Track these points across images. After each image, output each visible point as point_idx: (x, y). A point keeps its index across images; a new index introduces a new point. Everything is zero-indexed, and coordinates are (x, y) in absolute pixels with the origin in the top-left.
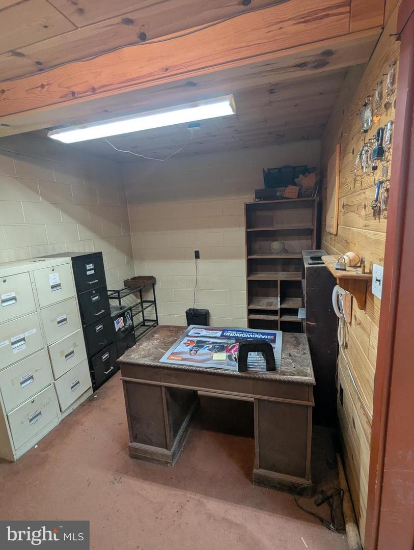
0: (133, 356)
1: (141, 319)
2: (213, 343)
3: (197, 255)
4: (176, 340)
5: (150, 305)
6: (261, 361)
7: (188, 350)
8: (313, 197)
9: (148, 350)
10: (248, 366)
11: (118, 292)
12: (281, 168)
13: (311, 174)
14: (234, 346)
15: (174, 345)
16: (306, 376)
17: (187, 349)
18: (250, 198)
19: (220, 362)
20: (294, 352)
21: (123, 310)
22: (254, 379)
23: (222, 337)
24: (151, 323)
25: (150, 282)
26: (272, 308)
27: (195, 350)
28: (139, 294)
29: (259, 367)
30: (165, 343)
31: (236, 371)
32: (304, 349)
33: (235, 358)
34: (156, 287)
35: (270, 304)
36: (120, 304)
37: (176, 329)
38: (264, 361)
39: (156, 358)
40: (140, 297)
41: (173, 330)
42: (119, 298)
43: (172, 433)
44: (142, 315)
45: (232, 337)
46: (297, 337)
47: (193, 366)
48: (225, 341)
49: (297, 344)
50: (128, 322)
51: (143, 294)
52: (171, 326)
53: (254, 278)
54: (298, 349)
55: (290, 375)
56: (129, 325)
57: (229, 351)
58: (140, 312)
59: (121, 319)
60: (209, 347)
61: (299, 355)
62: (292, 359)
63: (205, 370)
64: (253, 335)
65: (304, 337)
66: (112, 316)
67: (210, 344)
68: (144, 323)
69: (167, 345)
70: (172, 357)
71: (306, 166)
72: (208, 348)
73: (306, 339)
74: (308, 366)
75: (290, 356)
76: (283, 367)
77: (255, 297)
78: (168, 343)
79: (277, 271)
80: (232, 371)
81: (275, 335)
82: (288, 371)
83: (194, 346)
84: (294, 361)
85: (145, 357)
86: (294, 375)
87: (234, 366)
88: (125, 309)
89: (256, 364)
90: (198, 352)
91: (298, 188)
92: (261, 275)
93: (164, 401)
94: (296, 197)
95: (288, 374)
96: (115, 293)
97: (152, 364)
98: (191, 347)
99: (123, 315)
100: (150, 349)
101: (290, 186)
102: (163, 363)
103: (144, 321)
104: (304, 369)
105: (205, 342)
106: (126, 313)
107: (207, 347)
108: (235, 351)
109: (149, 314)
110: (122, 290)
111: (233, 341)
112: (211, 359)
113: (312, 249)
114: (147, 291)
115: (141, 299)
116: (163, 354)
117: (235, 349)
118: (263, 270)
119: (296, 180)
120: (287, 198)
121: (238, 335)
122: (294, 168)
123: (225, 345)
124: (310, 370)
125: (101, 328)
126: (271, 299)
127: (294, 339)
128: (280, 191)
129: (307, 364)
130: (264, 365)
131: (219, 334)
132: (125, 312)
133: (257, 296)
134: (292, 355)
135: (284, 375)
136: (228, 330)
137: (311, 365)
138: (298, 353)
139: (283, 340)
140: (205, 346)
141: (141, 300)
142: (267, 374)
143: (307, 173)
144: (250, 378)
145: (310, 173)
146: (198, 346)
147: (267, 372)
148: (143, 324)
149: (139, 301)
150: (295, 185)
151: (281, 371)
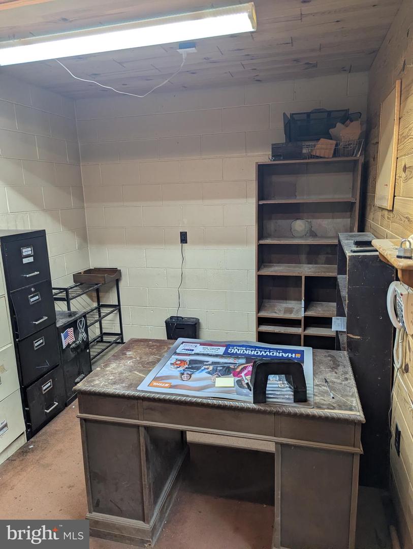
0: (97, 382)
1: (98, 333)
2: (213, 363)
3: (184, 238)
4: (159, 360)
5: (112, 312)
6: (285, 389)
7: (178, 374)
8: (356, 156)
9: (119, 374)
10: (267, 396)
11: (66, 290)
12: (310, 112)
13: (354, 122)
14: (245, 368)
15: (157, 367)
16: (351, 410)
17: (176, 372)
18: (265, 156)
19: (226, 390)
20: (331, 376)
21: (73, 318)
22: (277, 414)
23: (226, 354)
24: (113, 339)
25: (112, 277)
26: (292, 316)
27: (188, 374)
28: (95, 294)
29: (282, 397)
30: (142, 363)
31: (250, 403)
32: (346, 373)
33: (247, 384)
34: (121, 285)
35: (290, 311)
36: (69, 308)
37: (158, 344)
38: (289, 389)
39: (131, 384)
40: (96, 300)
41: (153, 346)
42: (67, 300)
43: (152, 497)
44: (99, 327)
45: (240, 354)
46: (333, 357)
47: (188, 396)
48: (231, 360)
49: (335, 366)
50: (81, 336)
51: (101, 294)
52: (150, 340)
53: (267, 272)
54: (336, 373)
55: (328, 408)
56: (83, 340)
57: (236, 374)
58: (96, 321)
59: (70, 331)
60: (208, 368)
61: (339, 381)
62: (329, 386)
63: (205, 401)
64: (270, 352)
65: (343, 356)
66: (58, 325)
67: (210, 365)
68: (102, 338)
69: (147, 367)
70: (155, 384)
71: (347, 111)
72: (207, 371)
73: (347, 358)
74: (352, 396)
75: (326, 381)
76: (317, 398)
77: (267, 301)
78: (148, 363)
79: (300, 263)
80: (244, 402)
81: (302, 352)
82: (325, 402)
83: (186, 368)
84: (332, 389)
85: (115, 383)
86: (334, 408)
87: (246, 395)
88: (77, 316)
89: (278, 393)
90: (193, 376)
91: (334, 142)
92: (276, 268)
93: (143, 448)
94: (331, 156)
95: (324, 407)
96: (61, 292)
97: (127, 393)
98: (181, 369)
99: (73, 324)
100: (121, 373)
101: (322, 140)
102: (143, 391)
103: (103, 334)
104: (347, 400)
105: (202, 362)
106: (78, 321)
107: (205, 369)
108: (246, 375)
109: (110, 324)
110: (72, 288)
111: (243, 361)
112: (213, 385)
113: (352, 230)
114: (108, 290)
115: (99, 302)
116: (141, 380)
117: (245, 372)
118: (280, 262)
119: (332, 131)
120: (318, 157)
121: (248, 352)
122: (329, 113)
123: (232, 366)
124: (356, 402)
125: (42, 343)
126: (291, 304)
127: (330, 358)
128: (308, 146)
129: (351, 394)
130: (289, 395)
131: (221, 350)
132: (76, 321)
133: (269, 298)
134: (328, 380)
135: (319, 407)
136: (233, 346)
137: (357, 395)
138: (338, 378)
139: (314, 359)
140: (203, 368)
141: (99, 304)
142: (295, 407)
143: (348, 121)
144: (270, 413)
145: (352, 121)
146: (192, 368)
147: (295, 405)
148: (100, 339)
149: (95, 305)
150: (330, 137)
151: (316, 403)
